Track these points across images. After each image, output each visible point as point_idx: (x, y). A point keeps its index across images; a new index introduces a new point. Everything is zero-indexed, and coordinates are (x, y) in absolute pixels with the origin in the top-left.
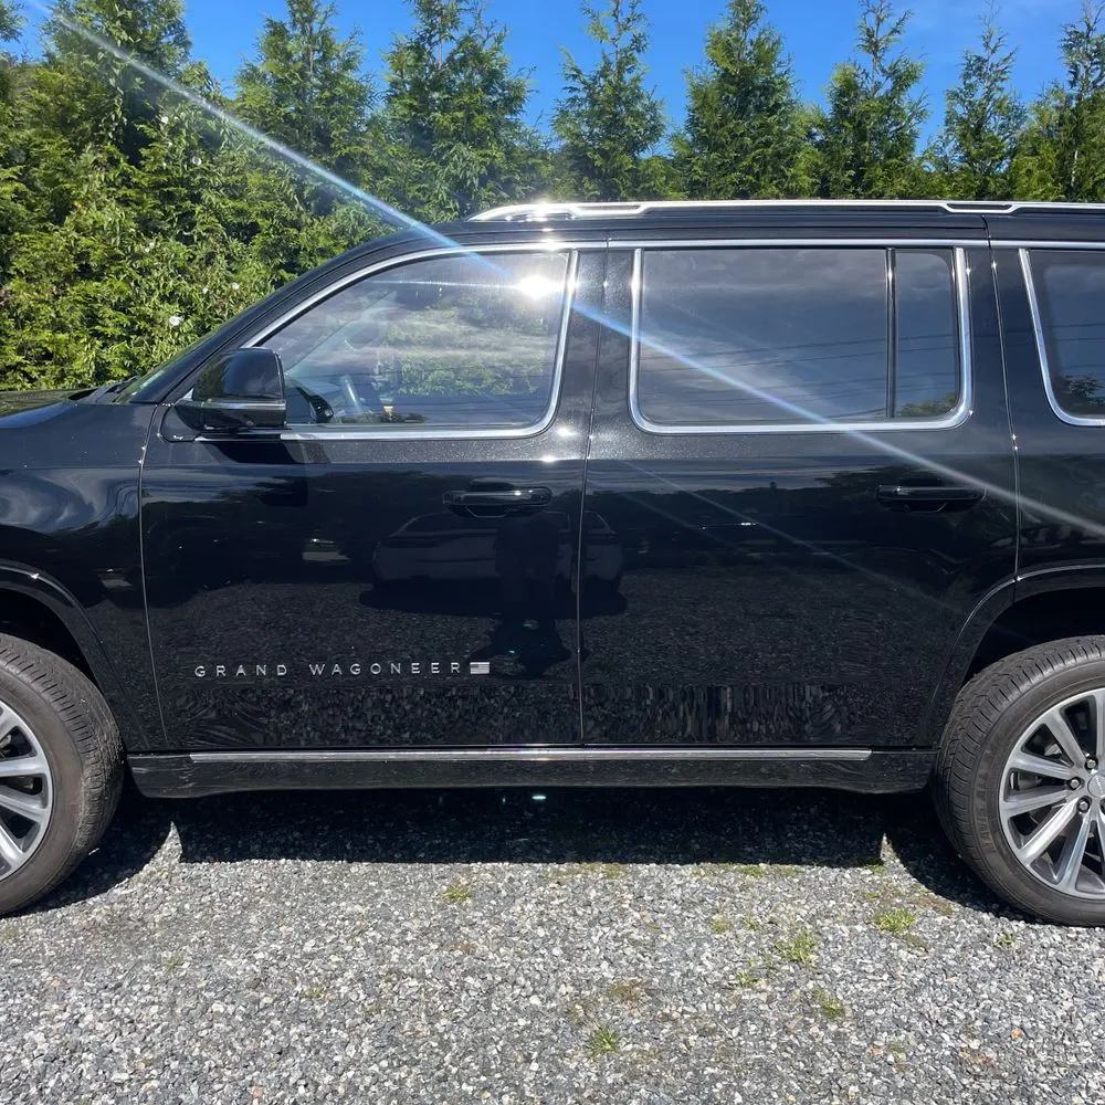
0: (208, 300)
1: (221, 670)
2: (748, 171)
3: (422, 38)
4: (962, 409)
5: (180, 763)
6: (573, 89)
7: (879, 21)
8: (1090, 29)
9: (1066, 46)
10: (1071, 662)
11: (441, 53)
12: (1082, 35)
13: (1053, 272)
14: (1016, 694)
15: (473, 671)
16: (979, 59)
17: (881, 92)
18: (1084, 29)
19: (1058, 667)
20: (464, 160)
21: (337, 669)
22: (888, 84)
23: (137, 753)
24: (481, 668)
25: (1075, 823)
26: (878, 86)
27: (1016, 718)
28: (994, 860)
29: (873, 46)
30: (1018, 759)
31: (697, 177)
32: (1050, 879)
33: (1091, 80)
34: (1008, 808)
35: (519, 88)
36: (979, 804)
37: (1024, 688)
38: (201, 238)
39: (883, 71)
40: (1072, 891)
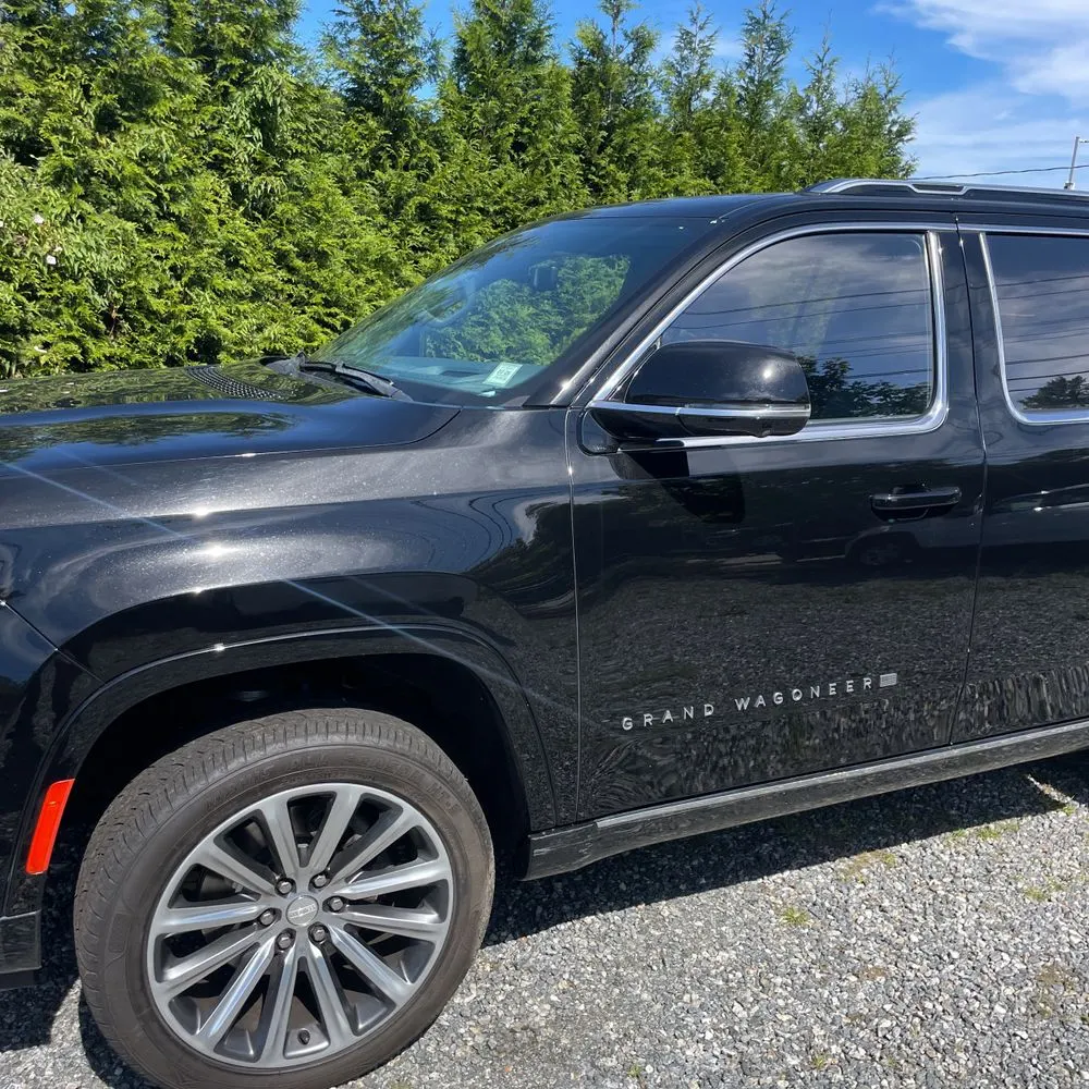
1: (648, 718)
2: (525, 122)
5: (584, 832)
6: (341, 13)
8: (765, 16)
9: (747, 31)
12: (759, 21)
15: (883, 684)
17: (623, 56)
18: (761, 16)
21: (760, 700)
23: (539, 832)
24: (890, 679)
33: (766, 64)
39: (626, 35)
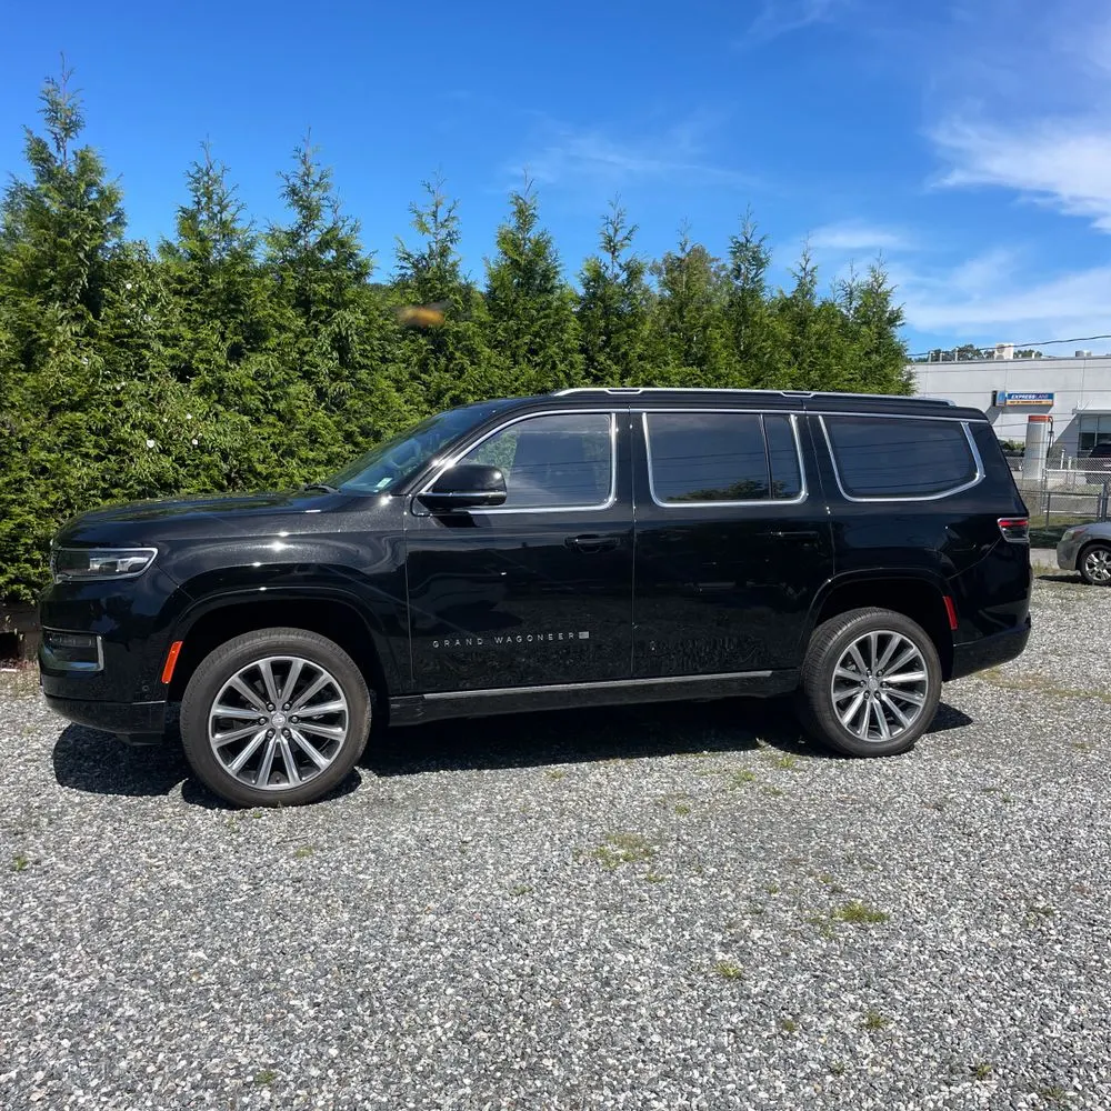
0: (167, 427)
1: (447, 643)
2: (537, 334)
3: (300, 227)
4: (803, 493)
5: (417, 700)
6: (402, 267)
7: (616, 231)
8: (748, 241)
10: (859, 619)
11: (312, 238)
12: (742, 245)
13: (834, 427)
14: (836, 637)
15: (580, 637)
16: (678, 259)
17: (619, 281)
18: (744, 241)
19: (854, 622)
20: (347, 322)
21: (509, 639)
22: (624, 276)
23: (393, 696)
24: (585, 635)
25: (863, 705)
26: (617, 277)
27: (837, 649)
28: (831, 725)
29: (612, 247)
30: (838, 671)
31: (499, 338)
32: (855, 733)
33: (750, 276)
34: (836, 696)
35: (366, 266)
36: (822, 694)
37: (839, 633)
38: (154, 379)
39: (620, 266)
40: (866, 739)
